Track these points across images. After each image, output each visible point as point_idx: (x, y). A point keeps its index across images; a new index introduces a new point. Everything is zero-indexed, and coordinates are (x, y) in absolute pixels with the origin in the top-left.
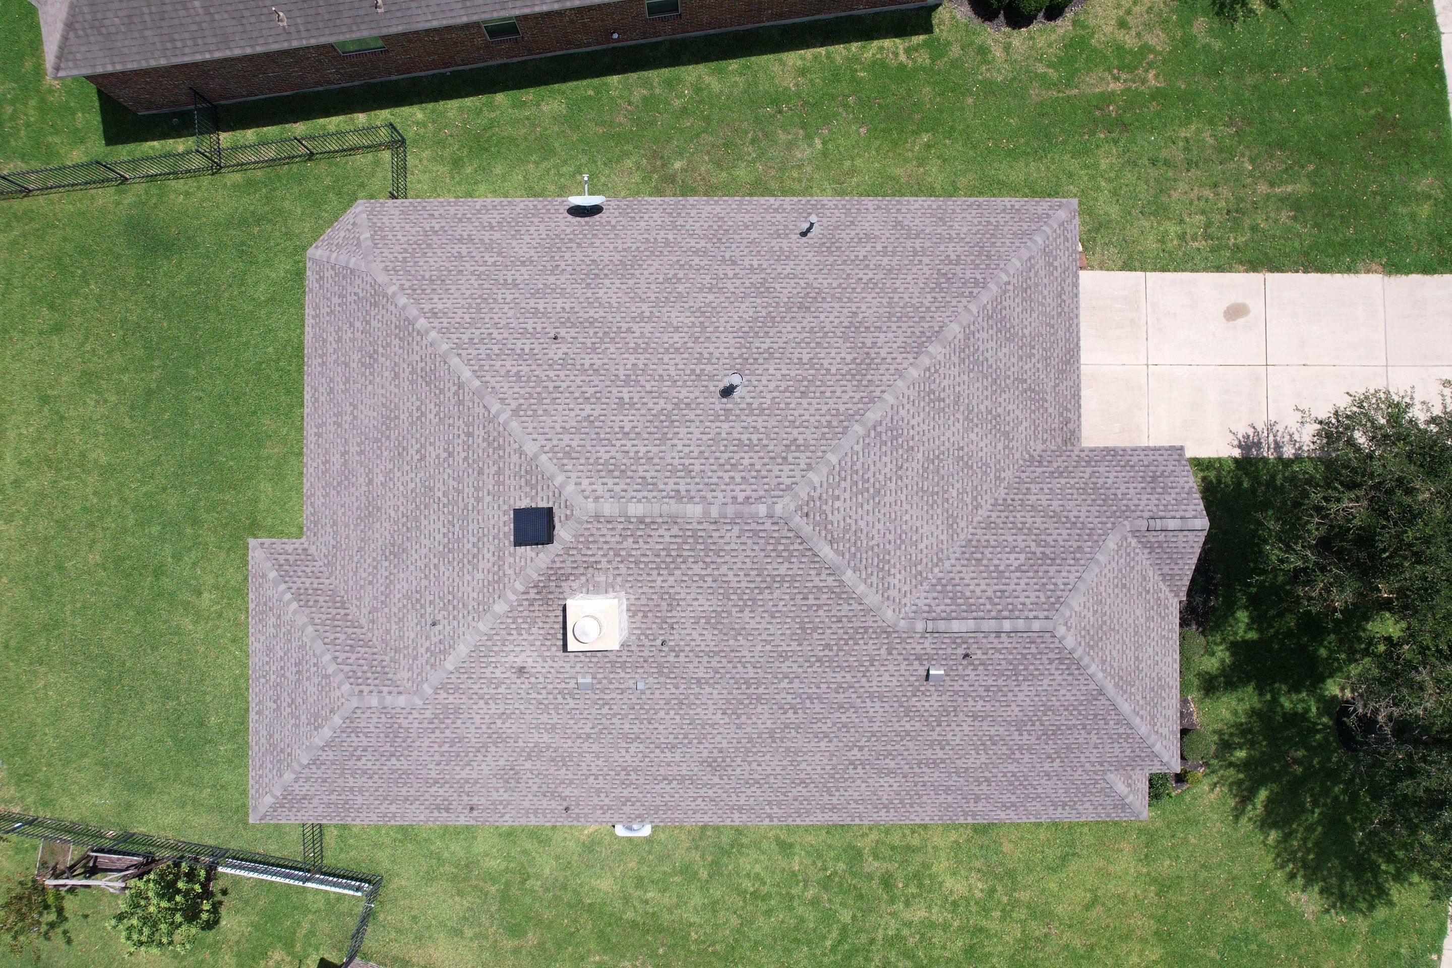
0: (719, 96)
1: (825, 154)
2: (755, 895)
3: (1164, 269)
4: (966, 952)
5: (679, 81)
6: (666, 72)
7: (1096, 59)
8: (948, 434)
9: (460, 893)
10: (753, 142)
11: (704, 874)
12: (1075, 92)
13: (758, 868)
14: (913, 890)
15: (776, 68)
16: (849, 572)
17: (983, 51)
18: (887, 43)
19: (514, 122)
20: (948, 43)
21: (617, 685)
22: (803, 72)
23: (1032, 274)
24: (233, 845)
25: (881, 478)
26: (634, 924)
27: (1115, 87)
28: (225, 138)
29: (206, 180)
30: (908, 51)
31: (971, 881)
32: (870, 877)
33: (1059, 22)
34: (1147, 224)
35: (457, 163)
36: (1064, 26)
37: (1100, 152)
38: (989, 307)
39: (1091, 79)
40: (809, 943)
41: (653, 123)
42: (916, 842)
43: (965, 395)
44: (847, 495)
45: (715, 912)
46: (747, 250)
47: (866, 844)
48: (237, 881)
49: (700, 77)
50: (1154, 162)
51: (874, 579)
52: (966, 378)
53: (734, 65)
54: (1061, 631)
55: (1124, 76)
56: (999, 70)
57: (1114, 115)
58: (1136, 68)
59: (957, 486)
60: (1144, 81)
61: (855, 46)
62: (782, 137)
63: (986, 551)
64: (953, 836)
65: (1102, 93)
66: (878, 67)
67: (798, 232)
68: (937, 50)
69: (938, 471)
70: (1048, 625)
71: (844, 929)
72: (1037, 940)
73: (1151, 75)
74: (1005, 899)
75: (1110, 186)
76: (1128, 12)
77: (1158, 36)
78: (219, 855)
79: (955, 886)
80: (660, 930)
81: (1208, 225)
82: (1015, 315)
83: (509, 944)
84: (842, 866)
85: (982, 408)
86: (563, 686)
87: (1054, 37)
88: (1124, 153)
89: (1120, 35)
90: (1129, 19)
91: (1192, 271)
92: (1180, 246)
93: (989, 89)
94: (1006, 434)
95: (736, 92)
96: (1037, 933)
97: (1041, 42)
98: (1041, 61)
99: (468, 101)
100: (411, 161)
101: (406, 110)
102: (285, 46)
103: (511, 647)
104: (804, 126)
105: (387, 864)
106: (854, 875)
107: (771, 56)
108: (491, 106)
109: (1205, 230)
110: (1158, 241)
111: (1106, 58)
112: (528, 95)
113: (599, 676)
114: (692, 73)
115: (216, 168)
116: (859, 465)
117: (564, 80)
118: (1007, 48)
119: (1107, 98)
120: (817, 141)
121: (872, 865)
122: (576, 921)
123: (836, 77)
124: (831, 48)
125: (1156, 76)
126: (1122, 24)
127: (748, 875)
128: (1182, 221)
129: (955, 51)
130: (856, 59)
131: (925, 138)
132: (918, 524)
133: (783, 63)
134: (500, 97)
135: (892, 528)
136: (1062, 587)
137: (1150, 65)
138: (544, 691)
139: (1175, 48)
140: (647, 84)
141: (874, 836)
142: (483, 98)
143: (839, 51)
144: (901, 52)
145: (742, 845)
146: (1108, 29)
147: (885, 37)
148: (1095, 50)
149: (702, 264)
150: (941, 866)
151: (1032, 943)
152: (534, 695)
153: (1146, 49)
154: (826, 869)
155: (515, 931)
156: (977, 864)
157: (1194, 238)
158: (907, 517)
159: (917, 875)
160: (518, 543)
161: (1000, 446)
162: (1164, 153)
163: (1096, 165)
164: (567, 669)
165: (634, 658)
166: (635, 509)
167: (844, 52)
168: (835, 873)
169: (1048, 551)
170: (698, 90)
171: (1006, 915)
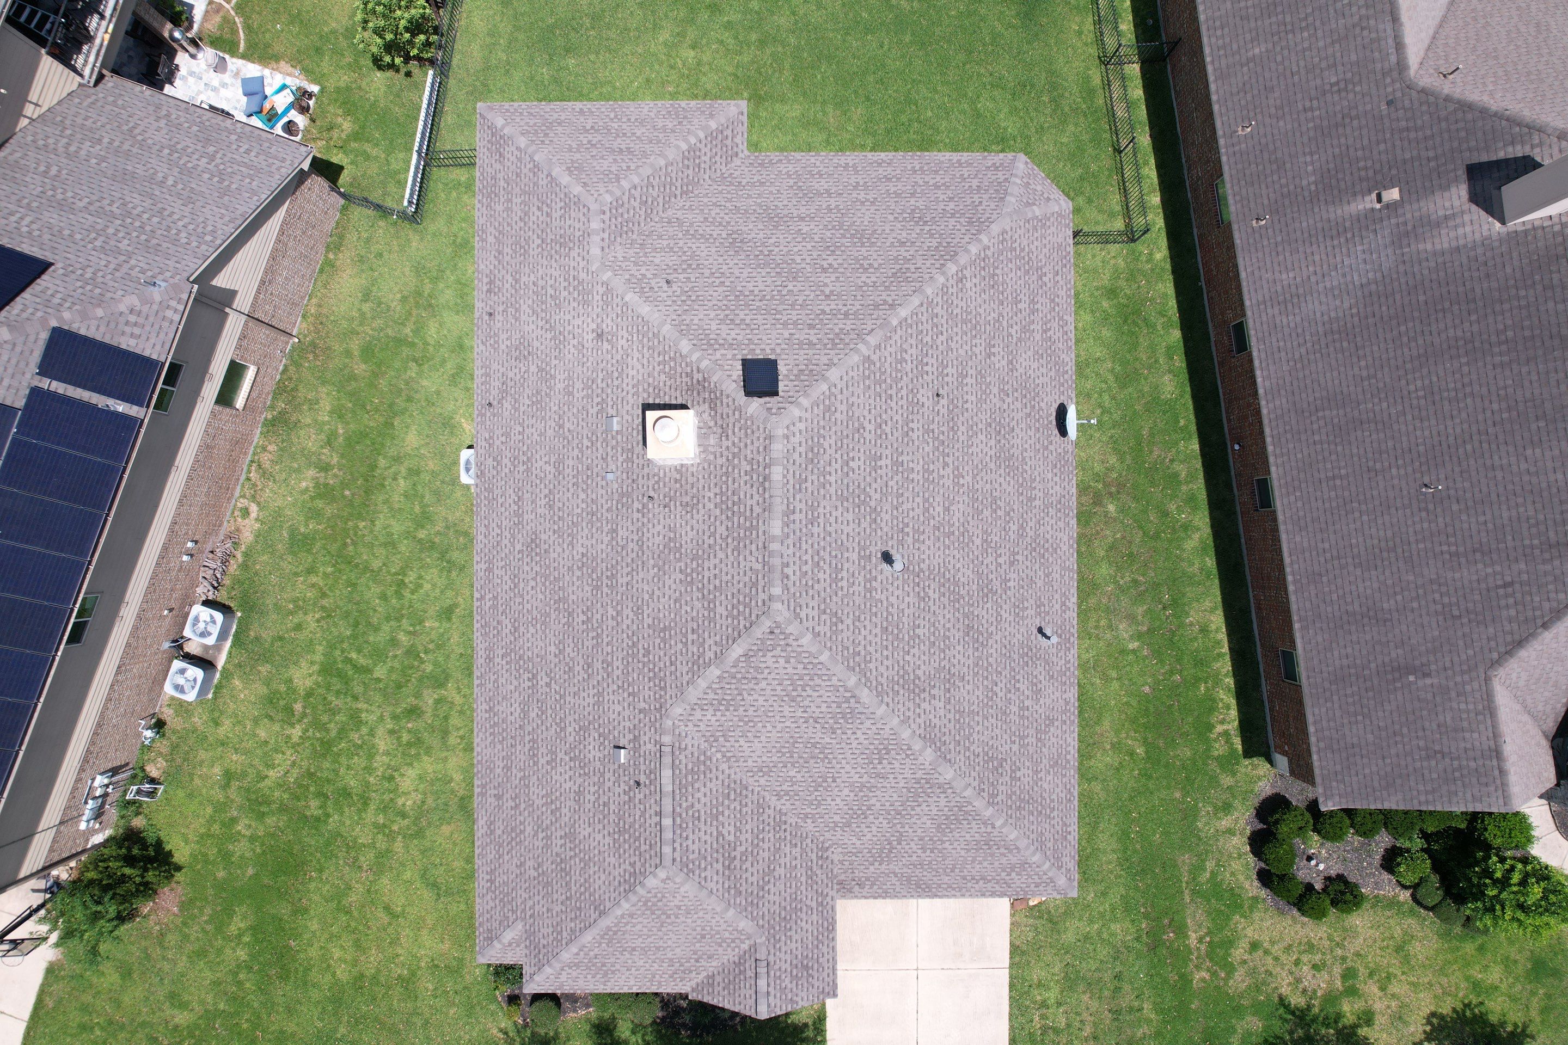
0: (1179, 547)
1: (1123, 652)
2: (402, 584)
3: (1012, 986)
4: (345, 789)
5: (1195, 509)
6: (1202, 495)
7: (1220, 919)
8: (848, 768)
9: (404, 299)
10: (1135, 581)
11: (422, 534)
12: (1187, 899)
13: (427, 586)
14: (405, 737)
15: (1208, 604)
16: (718, 673)
17: (1227, 808)
18: (1234, 713)
19: (1152, 348)
20: (1234, 774)
21: (610, 454)
22: (1204, 630)
23: (1002, 850)
24: (452, 82)
25: (806, 703)
26: (373, 467)
27: (1193, 938)
28: (1134, 70)
29: (1093, 51)
30: (1226, 733)
31: (413, 795)
32: (418, 695)
33: (1256, 883)
34: (1056, 970)
35: (1112, 292)
36: (1253, 888)
37: (1128, 924)
38: (970, 808)
39: (1200, 915)
40: (355, 637)
41: (1153, 483)
42: (452, 740)
43: (885, 784)
44: (790, 670)
45: (385, 545)
46: (1024, 576)
47: (450, 691)
48: (419, 88)
49: (1199, 529)
50: (1118, 977)
51: (712, 696)
52: (902, 785)
53: (1210, 562)
54: (662, 874)
55: (1203, 947)
56: (1207, 824)
57: (1165, 937)
58: (1211, 960)
59: (799, 776)
60: (1198, 967)
61: (1230, 681)
62: (1140, 610)
63: (737, 804)
64: (457, 777)
65: (1187, 927)
66: (1210, 705)
67: (1043, 625)
68: (1228, 763)
69: (812, 758)
70: (667, 861)
71: (367, 670)
72: (356, 859)
73: (1204, 974)
74: (395, 828)
75: (1093, 933)
76: (1266, 952)
77: (1243, 981)
78: (443, 69)
79: (408, 779)
80: (368, 492)
81: (1056, 1031)
82: (963, 834)
83: (355, 345)
84: (429, 668)
85: (873, 801)
86: (610, 403)
87: (1241, 878)
88: (1127, 948)
89: (1244, 944)
90: (1260, 953)
91: (1011, 1015)
92: (1035, 1002)
93: (1190, 814)
94: (848, 825)
95: (1184, 564)
96: (362, 859)
97: (1236, 865)
98: (1218, 865)
99: (1173, 303)
100: (1114, 248)
101: (1163, 242)
102: (1220, 133)
103: (647, 355)
104: (1151, 631)
105: (432, 228)
106: (420, 680)
107: (1219, 599)
108: (1168, 326)
109: (1051, 1028)
110: (1040, 981)
111: (1220, 930)
112: (1180, 362)
113: (619, 437)
114: (1202, 522)
115: (1104, 60)
116: (818, 681)
117: (1194, 397)
118: (1230, 832)
119: (1181, 931)
120: (1136, 644)
121: (429, 697)
122: (377, 410)
123: (1200, 663)
124: (1228, 658)
125: (1203, 980)
126: (1254, 946)
127: (420, 577)
128: (1059, 1004)
129: (1227, 780)
130: (1217, 682)
131: (1140, 751)
132: (763, 739)
133: (1212, 611)
134: (1177, 334)
135: (759, 713)
136: (703, 875)
137: (1214, 974)
138: (604, 385)
139: (1231, 999)
140: (1191, 477)
141: (458, 700)
142: (1176, 317)
143: (1225, 666)
144: (1225, 727)
145: (449, 571)
146: (1249, 932)
147: (1239, 711)
148: (1228, 918)
149: (1011, 533)
150: (428, 765)
151: (353, 854)
152: (601, 376)
153: (1230, 969)
154: (426, 652)
155: (367, 352)
156: (430, 801)
157: (1043, 1017)
158: (769, 728)
159: (419, 741)
160: (745, 362)
161: (837, 818)
162: (1127, 987)
163: (1114, 919)
164: (626, 408)
165: (636, 471)
166: (777, 473)
167: (1224, 671)
168: (422, 662)
169: (737, 862)
170: (1186, 527)
171: (380, 828)
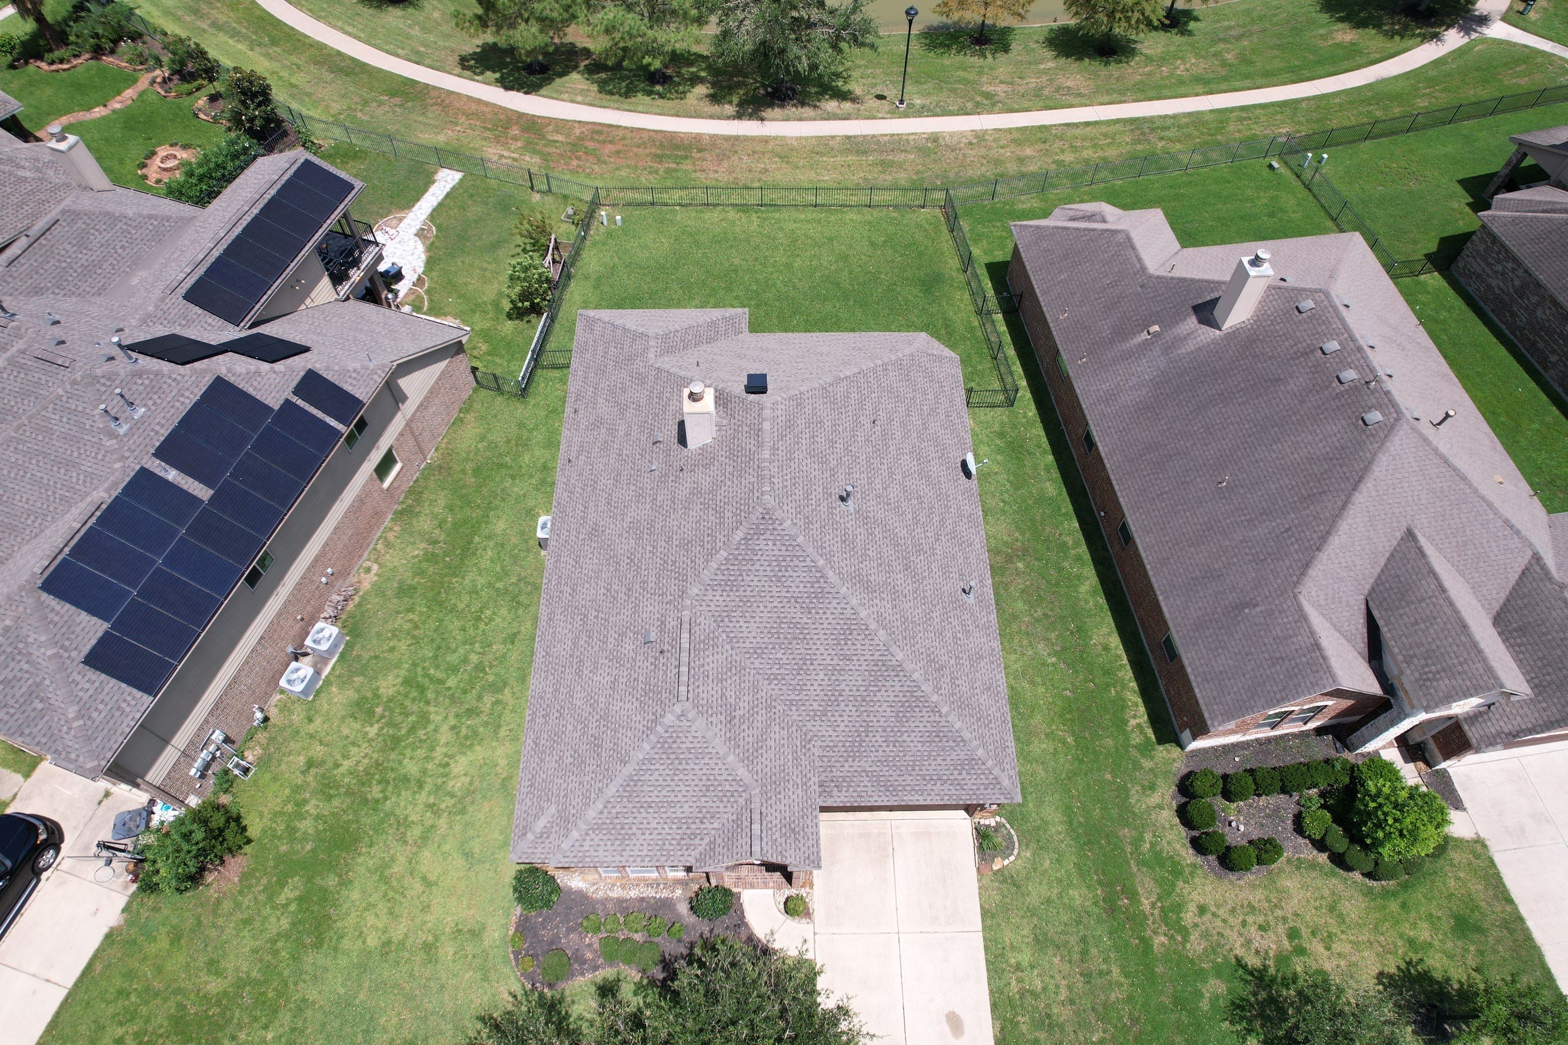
0: (1076, 591)
1: (1044, 664)
2: (479, 619)
3: (986, 948)
4: (405, 776)
5: (1083, 565)
6: (1087, 556)
7: (1167, 888)
8: (822, 650)
9: (508, 441)
10: (1045, 615)
11: (499, 585)
12: (1135, 869)
13: (498, 620)
14: (464, 731)
15: (1105, 630)
16: (725, 554)
17: (1152, 787)
18: (1142, 709)
19: (1035, 467)
20: (1152, 758)
21: (655, 457)
22: (1106, 648)
24: (557, 326)
25: (789, 583)
26: (470, 542)
27: (1146, 904)
28: (999, 317)
29: (972, 308)
30: (1139, 725)
31: (463, 778)
32: (480, 698)
33: (1191, 851)
34: (1025, 932)
35: (1001, 435)
36: (1188, 856)
37: (1084, 891)
38: (919, 693)
39: (1149, 884)
40: (436, 657)
41: (1048, 549)
42: (503, 733)
43: (851, 667)
44: (776, 552)
45: (470, 593)
46: (947, 551)
47: (507, 694)
48: (535, 328)
49: (1088, 578)
50: (1084, 940)
51: (720, 577)
52: (864, 667)
53: (1102, 601)
54: (678, 709)
55: (1156, 912)
56: (1138, 801)
57: (1120, 903)
58: (1166, 924)
59: (785, 657)
60: (1155, 933)
61: (1133, 685)
62: (1053, 635)
63: (737, 677)
64: (503, 762)
65: (1137, 893)
66: (1121, 705)
68: (1145, 749)
69: (795, 638)
70: (683, 697)
71: (441, 682)
72: (404, 834)
73: (1163, 938)
74: (443, 806)
75: (1054, 896)
76: (1214, 915)
77: (1199, 944)
78: (552, 319)
79: (461, 765)
80: (463, 557)
81: (1034, 995)
82: (917, 724)
83: (469, 467)
84: (491, 678)
85: (843, 686)
86: (656, 430)
87: (1178, 846)
88: (1087, 913)
89: (1192, 907)
90: (1209, 916)
91: (989, 979)
92: (1011, 966)
93: (1122, 792)
94: (824, 713)
95: (1082, 603)
96: (409, 834)
97: (1170, 836)
98: (1154, 836)
99: (1044, 440)
100: (999, 410)
101: (1033, 407)
104: (1064, 649)
105: (533, 402)
106: (483, 687)
107: (1113, 625)
108: (1045, 452)
109: (1028, 991)
110: (1012, 944)
111: (1169, 894)
112: (1056, 474)
113: (661, 445)
114: (1089, 575)
115: (979, 312)
116: (796, 563)
117: (1070, 494)
118: (1160, 807)
119: (1133, 895)
120: (1054, 659)
121: (488, 700)
122: (478, 507)
123: (1107, 673)
124: (1128, 667)
125: (1163, 944)
126: (1202, 910)
127: (494, 613)
128: (1032, 967)
129: (1147, 764)
130: (1124, 687)
131: (1070, 740)
132: (757, 619)
133: (1109, 634)
134: (1050, 458)
135: (755, 593)
136: (710, 719)
137: (1172, 938)
138: (653, 421)
139: (1192, 961)
140: (1077, 545)
141: (511, 702)
142: (1048, 447)
143: (1127, 674)
144: (1137, 721)
145: (517, 609)
146: (1195, 895)
147: (1146, 707)
148: (1173, 885)
150: (479, 752)
151: (402, 830)
152: (651, 417)
153: (1185, 933)
154: (490, 667)
155: (477, 471)
156: (477, 784)
157: (1020, 980)
158: (762, 609)
159: (475, 733)
160: (749, 376)
161: (815, 706)
162: (1094, 951)
163: (1070, 885)
164: (667, 428)
165: (672, 459)
167: (1127, 677)
168: (486, 674)
170: (1079, 577)
171: (430, 806)
